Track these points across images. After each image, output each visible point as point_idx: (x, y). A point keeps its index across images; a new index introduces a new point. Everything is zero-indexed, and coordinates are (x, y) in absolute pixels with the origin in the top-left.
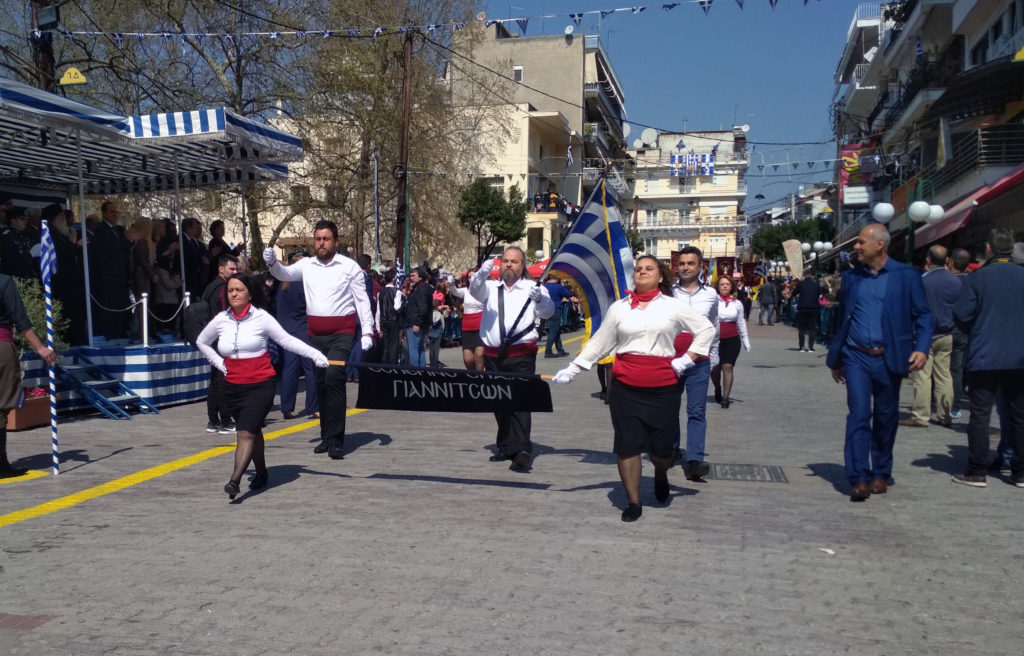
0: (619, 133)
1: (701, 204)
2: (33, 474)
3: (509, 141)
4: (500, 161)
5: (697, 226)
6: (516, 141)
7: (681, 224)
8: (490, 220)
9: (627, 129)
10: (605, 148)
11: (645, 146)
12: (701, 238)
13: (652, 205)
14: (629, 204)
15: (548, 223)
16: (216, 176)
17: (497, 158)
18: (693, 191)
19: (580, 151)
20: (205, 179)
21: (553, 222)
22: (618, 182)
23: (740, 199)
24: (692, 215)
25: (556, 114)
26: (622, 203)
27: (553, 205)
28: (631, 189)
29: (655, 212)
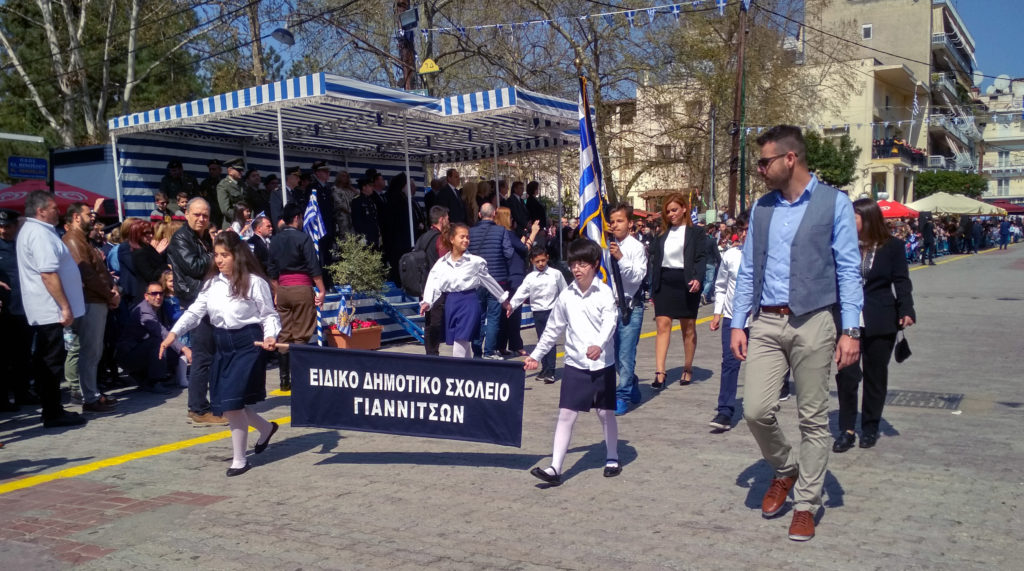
0: (969, 80)
3: (853, 95)
4: (843, 114)
6: (860, 93)
8: (820, 167)
9: (978, 80)
10: (953, 95)
11: (998, 91)
13: (1004, 148)
14: (977, 147)
15: (891, 167)
16: (537, 143)
17: (841, 109)
19: (927, 99)
20: (528, 146)
21: (896, 166)
25: (901, 66)
26: (973, 146)
27: (895, 150)
28: (981, 132)
29: (1007, 154)
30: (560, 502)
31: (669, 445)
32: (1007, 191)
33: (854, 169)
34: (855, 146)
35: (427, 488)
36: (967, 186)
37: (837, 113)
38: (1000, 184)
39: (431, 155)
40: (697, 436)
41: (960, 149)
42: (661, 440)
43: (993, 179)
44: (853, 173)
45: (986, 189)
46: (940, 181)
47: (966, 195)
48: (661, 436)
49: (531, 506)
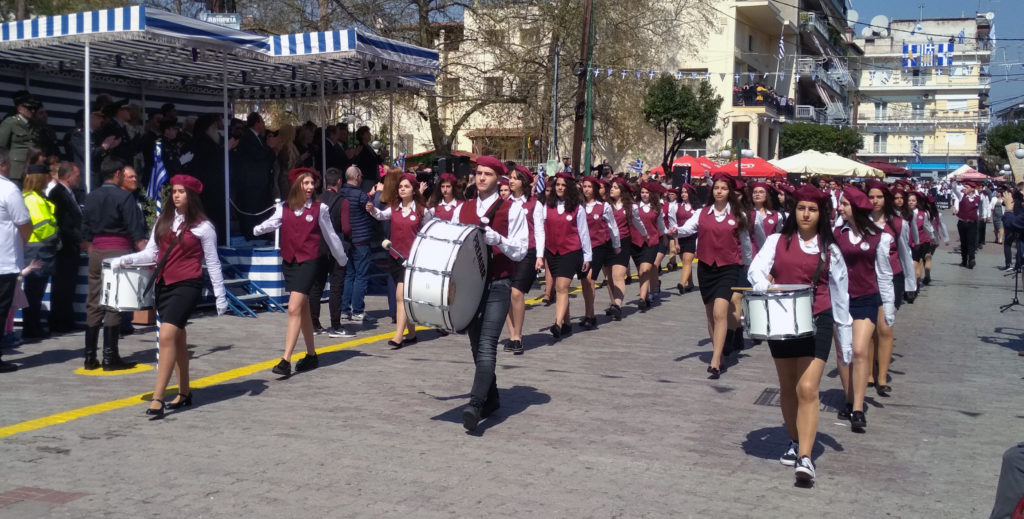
0: (842, 20)
1: (937, 97)
2: (141, 368)
3: (712, 33)
4: (702, 53)
5: (932, 121)
6: (721, 32)
7: (913, 118)
8: (677, 116)
9: (852, 16)
10: (824, 38)
11: (875, 34)
12: (937, 134)
13: (881, 99)
14: (851, 96)
15: (755, 116)
16: (367, 83)
17: (699, 49)
18: (928, 83)
19: (794, 40)
20: (356, 86)
21: (760, 116)
22: (840, 72)
23: (983, 94)
24: (929, 107)
25: (766, 3)
26: (846, 94)
27: (760, 98)
28: (856, 81)
29: (885, 105)
30: (446, 506)
31: (546, 445)
32: (884, 149)
33: (715, 121)
34: (716, 94)
35: (300, 487)
36: (840, 141)
37: (694, 51)
38: (876, 140)
39: (242, 90)
40: (573, 435)
41: (832, 99)
42: (537, 438)
43: (870, 133)
44: (714, 124)
45: (861, 147)
46: (809, 136)
47: (838, 153)
48: (535, 434)
49: (417, 510)
